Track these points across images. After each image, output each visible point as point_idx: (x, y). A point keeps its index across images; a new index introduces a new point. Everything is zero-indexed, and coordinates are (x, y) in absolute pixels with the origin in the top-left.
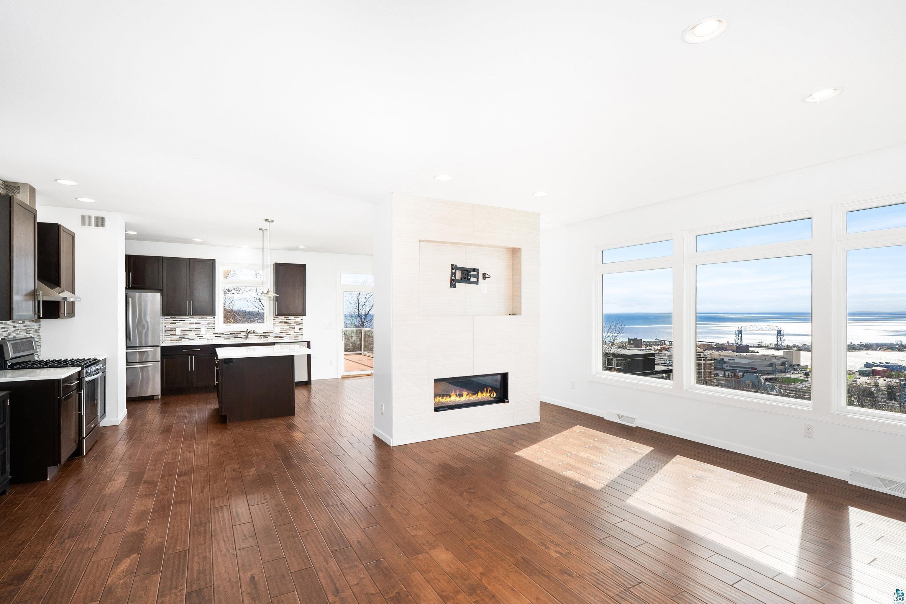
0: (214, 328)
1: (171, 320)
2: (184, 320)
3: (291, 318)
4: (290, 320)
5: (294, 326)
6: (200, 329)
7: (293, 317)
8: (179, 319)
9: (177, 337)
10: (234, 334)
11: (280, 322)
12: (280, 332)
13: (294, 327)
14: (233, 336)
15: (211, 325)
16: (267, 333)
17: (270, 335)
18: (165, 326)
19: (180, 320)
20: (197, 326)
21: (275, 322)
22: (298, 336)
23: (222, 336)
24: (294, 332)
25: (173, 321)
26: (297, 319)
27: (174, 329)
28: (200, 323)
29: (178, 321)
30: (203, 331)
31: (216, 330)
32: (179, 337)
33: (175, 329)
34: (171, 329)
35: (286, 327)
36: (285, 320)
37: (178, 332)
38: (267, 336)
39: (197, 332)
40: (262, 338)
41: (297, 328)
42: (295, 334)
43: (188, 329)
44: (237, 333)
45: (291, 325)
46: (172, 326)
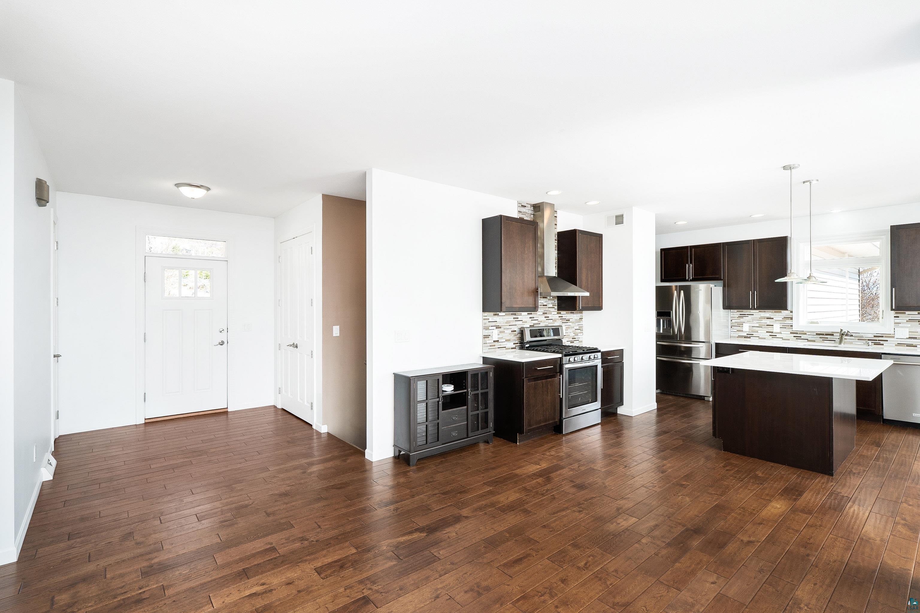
0: (792, 326)
1: (738, 314)
2: (753, 315)
6: (773, 325)
8: (747, 313)
9: (745, 334)
10: (823, 334)
11: (911, 321)
12: (910, 338)
14: (820, 338)
15: (789, 322)
16: (883, 337)
17: (887, 342)
18: (732, 321)
19: (747, 315)
20: (768, 322)
21: (898, 321)
23: (803, 336)
25: (740, 315)
27: (741, 325)
28: (773, 318)
29: (746, 315)
30: (776, 328)
31: (795, 329)
32: (747, 334)
33: (743, 324)
34: (737, 324)
36: (917, 317)
37: (746, 328)
38: (882, 342)
39: (770, 329)
43: (757, 325)
44: (826, 335)
46: (739, 321)
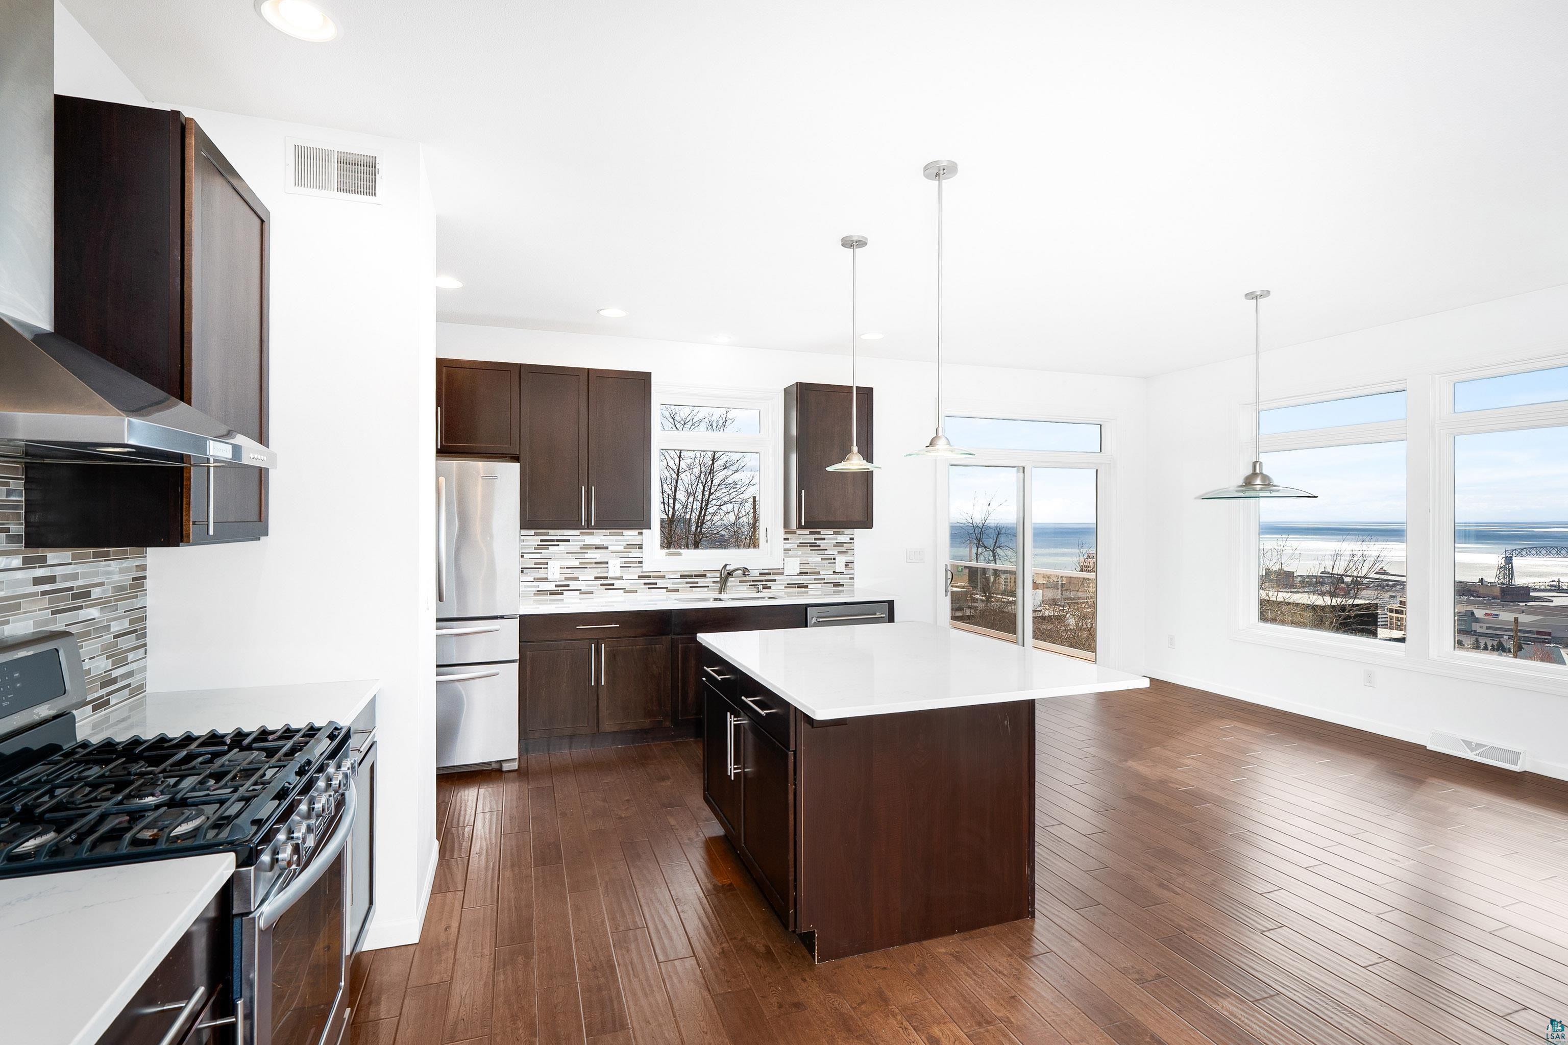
0: (641, 562)
1: (536, 541)
2: (568, 541)
3: (826, 532)
4: (824, 539)
5: (832, 557)
6: (607, 563)
7: (831, 532)
8: (555, 538)
9: (551, 586)
10: (690, 576)
11: (802, 545)
12: (801, 573)
13: (834, 559)
14: (687, 583)
15: (635, 553)
16: (769, 574)
17: (775, 580)
18: (522, 556)
19: (557, 541)
20: (599, 556)
21: (788, 546)
22: (842, 582)
23: (660, 583)
24: (834, 572)
25: (542, 541)
26: (841, 539)
27: (542, 565)
28: (607, 548)
29: (553, 541)
30: (614, 569)
31: (647, 567)
32: (557, 586)
33: (547, 564)
34: (535, 564)
35: (815, 559)
36: (811, 539)
37: (554, 572)
38: (769, 584)
39: (601, 572)
40: (761, 587)
41: (841, 561)
42: (837, 578)
43: (576, 563)
44: (696, 576)
45: (826, 552)
46: (538, 556)
